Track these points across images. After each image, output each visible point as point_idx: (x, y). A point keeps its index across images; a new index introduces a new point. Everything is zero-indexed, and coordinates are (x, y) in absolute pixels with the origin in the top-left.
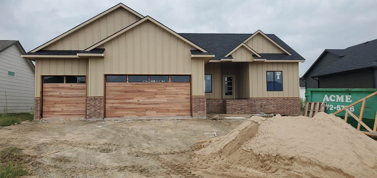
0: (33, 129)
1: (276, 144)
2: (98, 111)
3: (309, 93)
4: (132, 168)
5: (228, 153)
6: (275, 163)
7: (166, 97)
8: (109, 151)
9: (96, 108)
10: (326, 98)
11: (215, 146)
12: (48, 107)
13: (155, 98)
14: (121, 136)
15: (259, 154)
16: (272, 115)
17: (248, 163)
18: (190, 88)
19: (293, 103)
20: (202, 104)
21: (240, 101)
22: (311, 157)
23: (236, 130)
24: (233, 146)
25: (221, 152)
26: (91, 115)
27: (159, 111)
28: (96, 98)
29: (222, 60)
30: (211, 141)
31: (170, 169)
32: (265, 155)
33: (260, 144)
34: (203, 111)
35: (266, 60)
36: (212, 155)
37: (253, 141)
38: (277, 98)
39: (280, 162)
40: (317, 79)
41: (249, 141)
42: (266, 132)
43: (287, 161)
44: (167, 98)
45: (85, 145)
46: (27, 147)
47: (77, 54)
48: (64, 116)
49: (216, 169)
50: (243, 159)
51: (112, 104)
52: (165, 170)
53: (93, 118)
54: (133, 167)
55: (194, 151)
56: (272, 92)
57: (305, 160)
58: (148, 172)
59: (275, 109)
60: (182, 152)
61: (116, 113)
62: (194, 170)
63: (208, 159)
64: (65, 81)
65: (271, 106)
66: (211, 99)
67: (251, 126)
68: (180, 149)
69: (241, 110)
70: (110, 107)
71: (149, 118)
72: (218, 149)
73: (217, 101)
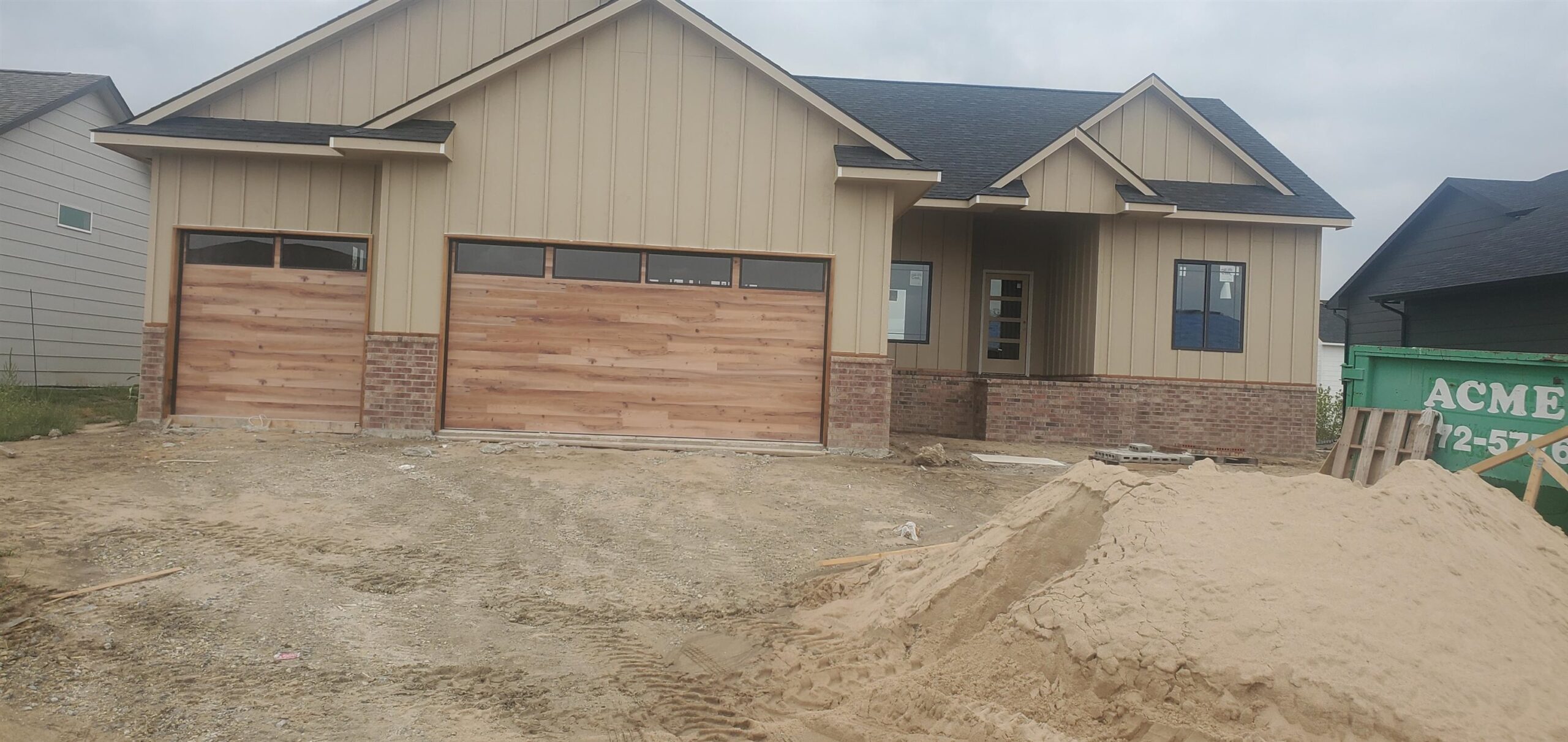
0: (111, 461)
1: (1183, 605)
2: (415, 396)
3: (1362, 368)
4: (470, 680)
5: (948, 631)
6: (1169, 705)
7: (716, 351)
8: (399, 586)
9: (404, 383)
10: (1441, 393)
11: (892, 593)
12: (201, 368)
13: (665, 352)
14: (483, 517)
15: (1091, 651)
16: (1187, 455)
17: (1034, 693)
18: (822, 317)
19: (1286, 406)
20: (873, 390)
21: (1049, 386)
22: (1356, 688)
23: (996, 522)
24: (977, 599)
25: (912, 625)
26: (383, 413)
27: (679, 411)
28: (405, 338)
29: (978, 199)
30: (877, 568)
31: (650, 698)
32: (1120, 660)
33: (1103, 600)
34: (875, 421)
35: (1175, 212)
36: (869, 639)
37: (1068, 584)
38: (1216, 381)
39: (1193, 704)
40: (1401, 307)
41: (1049, 583)
42: (1139, 542)
43: (1227, 701)
44: (720, 358)
45: (299, 552)
46: (35, 544)
47: (332, 139)
48: (267, 411)
49: (872, 714)
50: (1011, 673)
51: (477, 368)
52: (626, 703)
53: (391, 425)
54: (481, 674)
55: (797, 608)
56: (1194, 354)
57: (1321, 700)
58: (544, 705)
59: (1201, 429)
60: (738, 611)
61: (491, 409)
62: (770, 711)
63: (847, 655)
64: (277, 259)
65: (1187, 415)
66: (921, 370)
67: (1071, 511)
68: (732, 595)
69: (1053, 425)
70: (468, 382)
71: (635, 441)
72: (901, 612)
73: (949, 383)
